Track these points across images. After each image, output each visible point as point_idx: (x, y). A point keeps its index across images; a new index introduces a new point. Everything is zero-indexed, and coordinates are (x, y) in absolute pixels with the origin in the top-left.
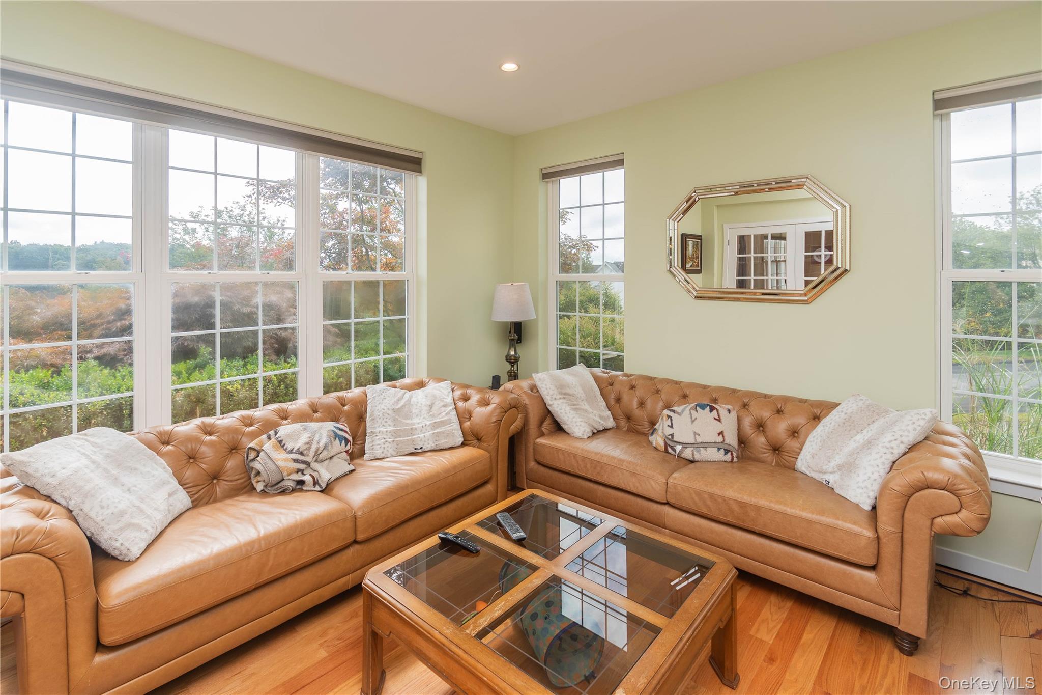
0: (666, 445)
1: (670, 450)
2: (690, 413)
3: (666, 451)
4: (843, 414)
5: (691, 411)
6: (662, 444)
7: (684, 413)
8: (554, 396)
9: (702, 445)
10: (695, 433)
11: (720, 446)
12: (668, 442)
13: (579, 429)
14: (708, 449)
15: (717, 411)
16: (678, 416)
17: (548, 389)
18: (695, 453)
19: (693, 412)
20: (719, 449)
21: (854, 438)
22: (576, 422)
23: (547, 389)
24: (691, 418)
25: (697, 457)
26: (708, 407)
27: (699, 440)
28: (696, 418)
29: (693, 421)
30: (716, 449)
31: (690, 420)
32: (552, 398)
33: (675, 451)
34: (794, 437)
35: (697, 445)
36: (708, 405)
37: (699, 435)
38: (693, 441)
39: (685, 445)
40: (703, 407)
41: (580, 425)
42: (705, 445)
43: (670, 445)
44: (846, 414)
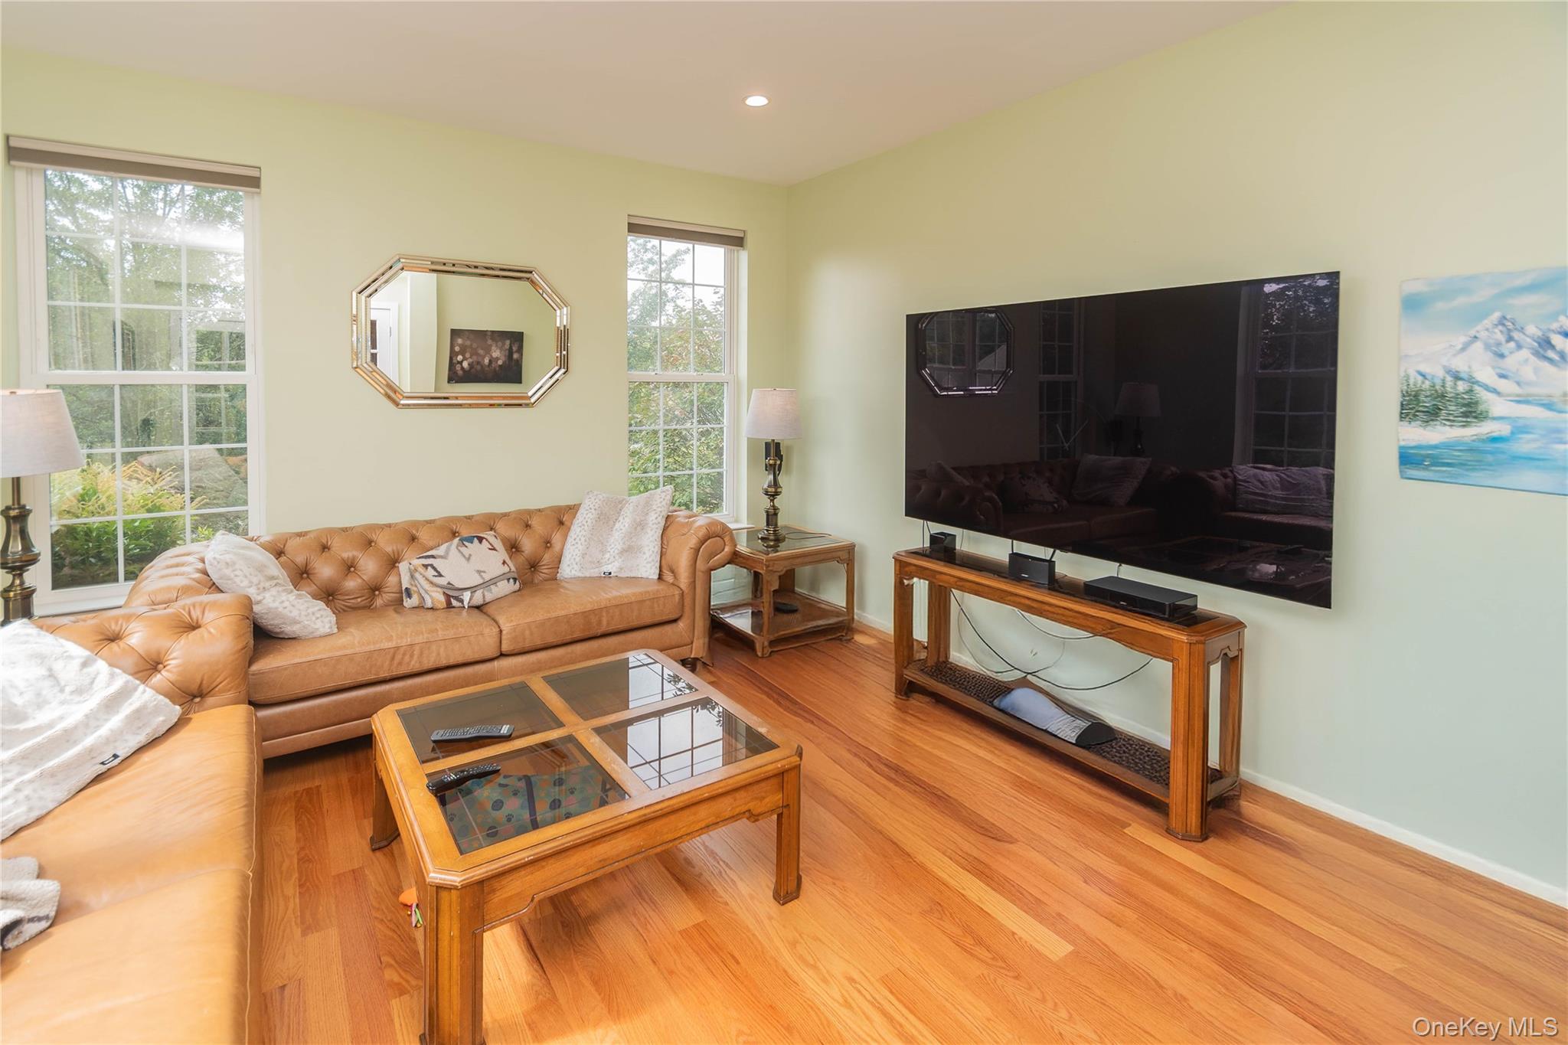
0: (448, 597)
1: (454, 603)
2: (459, 551)
3: (449, 606)
4: (593, 511)
5: (459, 548)
6: (442, 598)
7: (451, 553)
8: (262, 585)
9: (491, 582)
10: (479, 572)
11: (509, 575)
12: (450, 593)
13: (322, 622)
14: (498, 584)
15: (487, 540)
16: (443, 560)
17: (249, 576)
18: (486, 593)
19: (463, 549)
20: (508, 580)
21: (615, 529)
22: (313, 614)
23: (246, 577)
24: (464, 556)
25: (489, 597)
26: (475, 539)
27: (487, 577)
28: (470, 555)
29: (468, 559)
30: (506, 581)
31: (463, 559)
32: (259, 589)
33: (462, 601)
34: (549, 548)
35: (486, 584)
36: (474, 537)
37: (484, 572)
38: (481, 581)
39: (472, 589)
40: (470, 540)
41: (322, 616)
42: (494, 581)
43: (453, 597)
44: (595, 509)
